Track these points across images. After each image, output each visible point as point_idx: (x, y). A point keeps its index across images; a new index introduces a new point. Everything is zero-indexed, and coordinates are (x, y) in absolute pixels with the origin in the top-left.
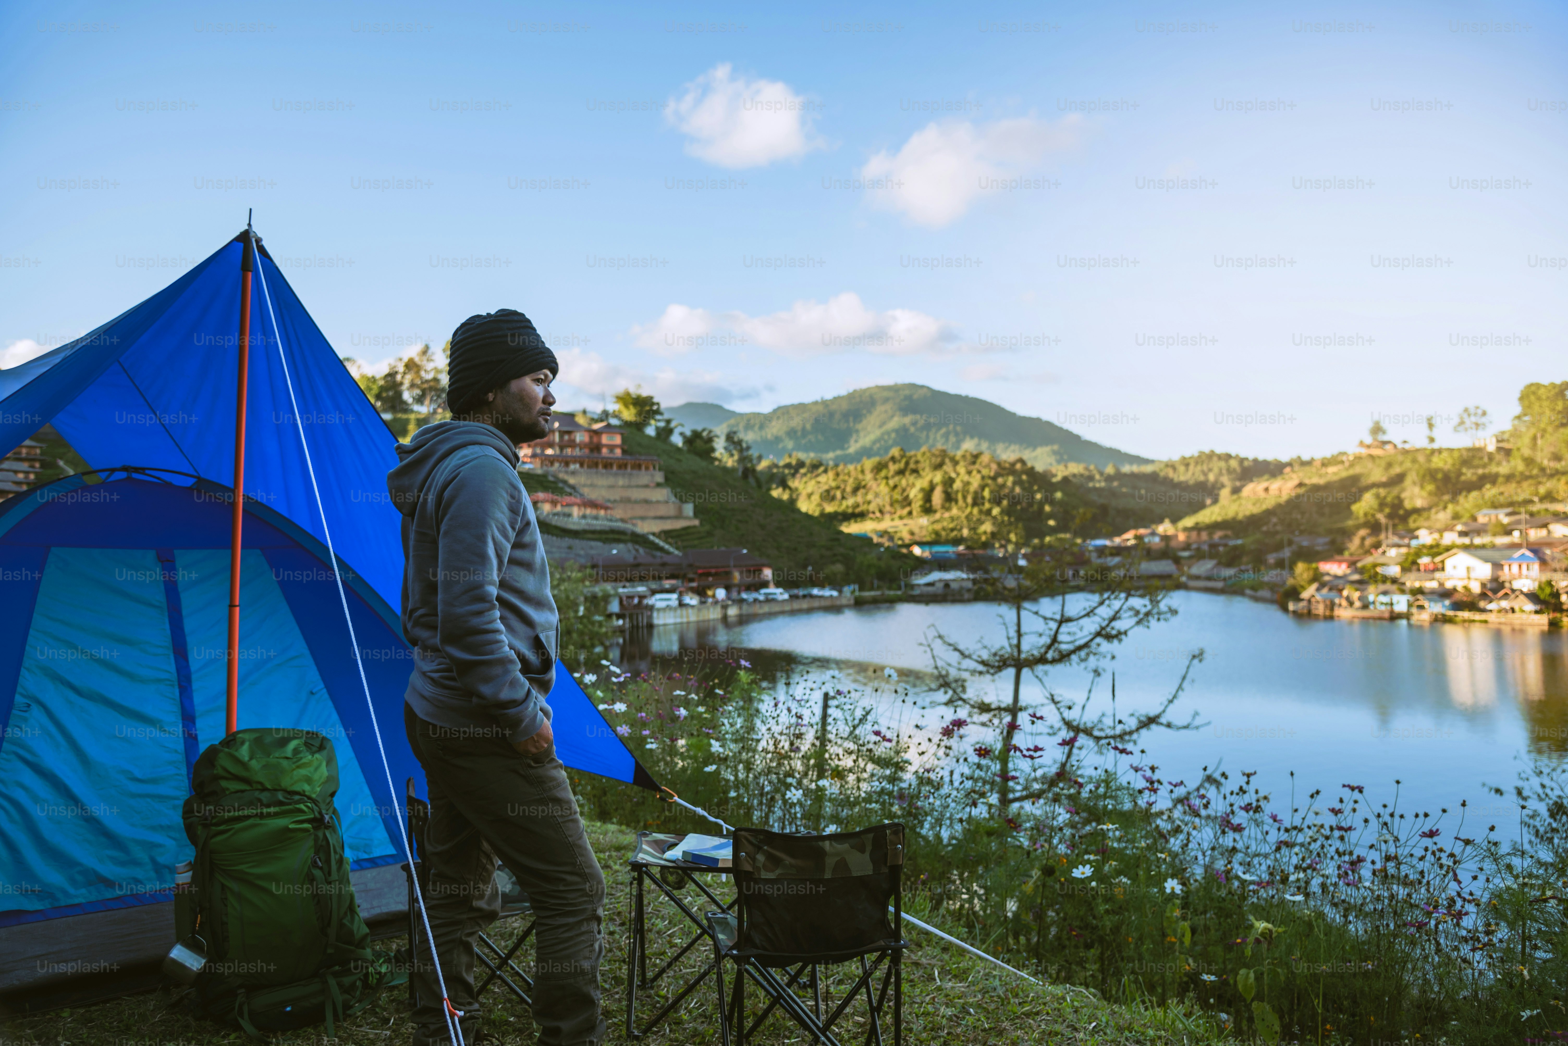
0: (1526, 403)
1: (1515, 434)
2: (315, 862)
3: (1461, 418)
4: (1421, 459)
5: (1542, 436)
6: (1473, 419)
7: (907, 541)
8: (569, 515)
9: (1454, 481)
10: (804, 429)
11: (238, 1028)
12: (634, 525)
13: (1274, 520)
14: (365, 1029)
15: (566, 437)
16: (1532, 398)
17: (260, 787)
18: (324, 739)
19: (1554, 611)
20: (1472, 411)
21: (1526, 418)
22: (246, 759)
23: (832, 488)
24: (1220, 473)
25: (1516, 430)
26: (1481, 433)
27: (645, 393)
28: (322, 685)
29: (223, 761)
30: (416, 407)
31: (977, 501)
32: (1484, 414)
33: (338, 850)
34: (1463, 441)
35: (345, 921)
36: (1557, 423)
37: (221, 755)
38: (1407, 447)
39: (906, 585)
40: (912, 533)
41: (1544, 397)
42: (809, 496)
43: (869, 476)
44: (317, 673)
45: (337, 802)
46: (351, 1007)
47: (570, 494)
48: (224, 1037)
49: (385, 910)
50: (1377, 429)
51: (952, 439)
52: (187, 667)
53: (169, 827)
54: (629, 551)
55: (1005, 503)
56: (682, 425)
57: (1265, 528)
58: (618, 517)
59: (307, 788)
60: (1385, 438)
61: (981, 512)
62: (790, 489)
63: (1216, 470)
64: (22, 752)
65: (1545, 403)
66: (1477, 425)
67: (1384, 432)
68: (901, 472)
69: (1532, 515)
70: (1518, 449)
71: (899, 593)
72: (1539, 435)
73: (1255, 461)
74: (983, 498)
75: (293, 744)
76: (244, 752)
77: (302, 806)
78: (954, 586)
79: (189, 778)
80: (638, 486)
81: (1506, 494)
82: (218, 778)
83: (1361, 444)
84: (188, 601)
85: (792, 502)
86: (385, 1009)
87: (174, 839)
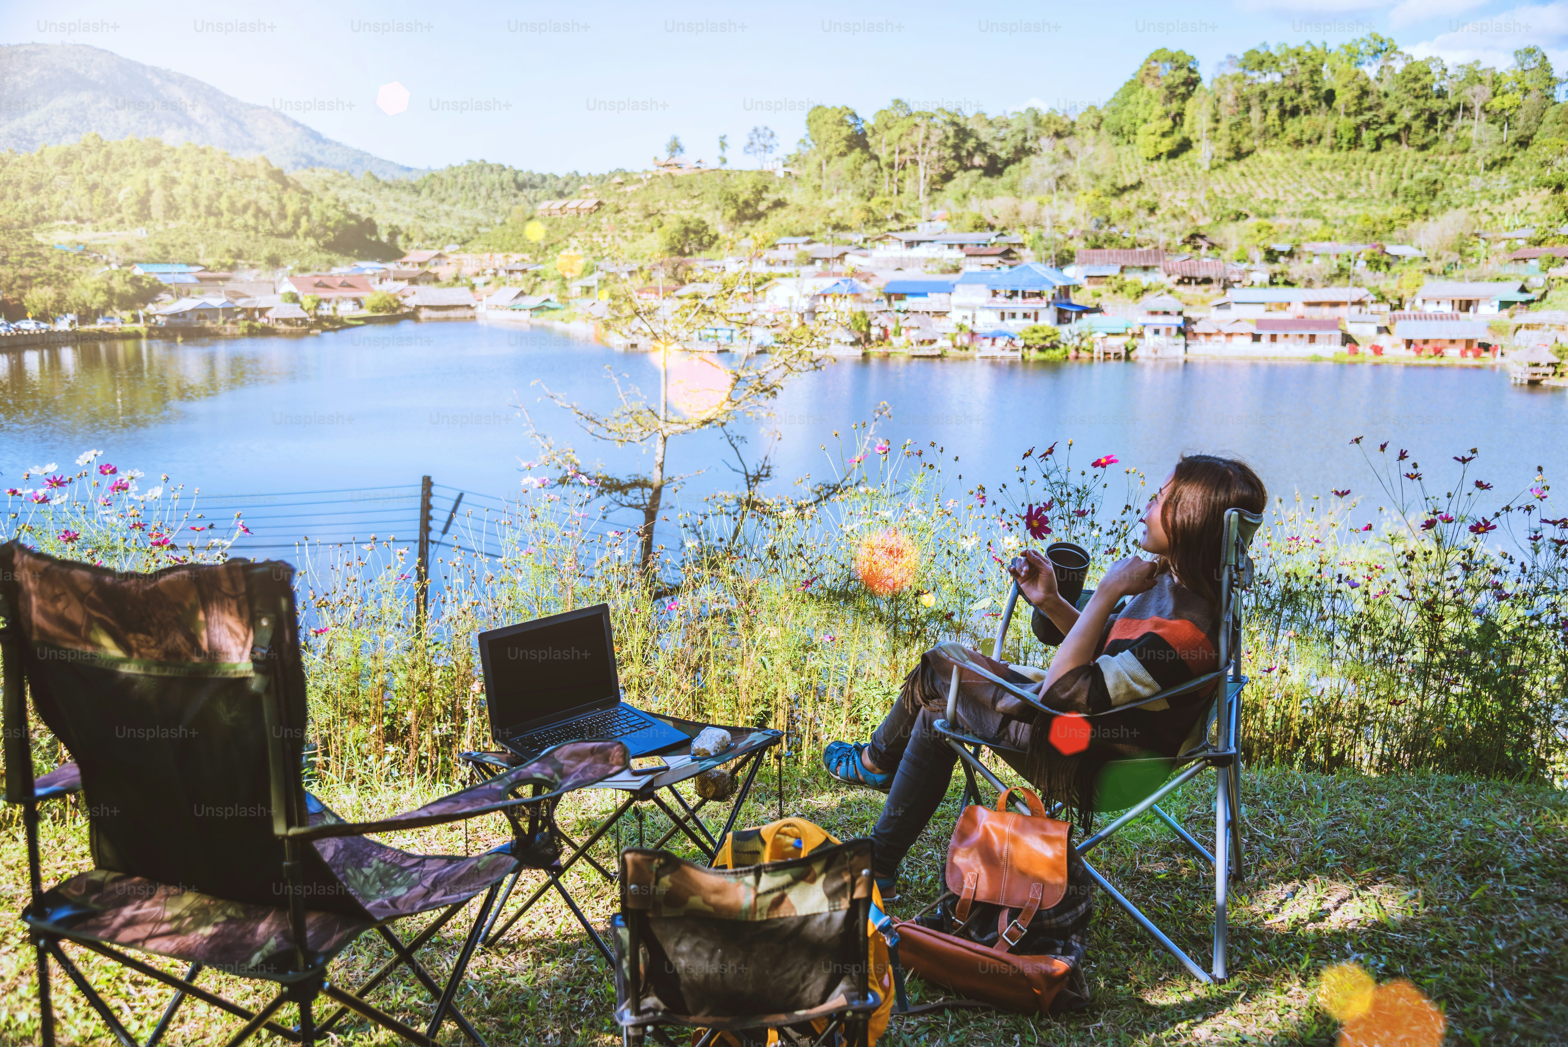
0: (813, 126)
1: (801, 158)
3: (751, 139)
4: (714, 180)
5: (827, 164)
6: (762, 140)
9: (753, 205)
13: (574, 243)
16: (819, 121)
19: (866, 343)
20: (761, 131)
21: (812, 142)
25: (801, 154)
26: (769, 156)
32: (772, 135)
34: (752, 163)
36: (841, 150)
38: (702, 166)
40: (129, 249)
41: (829, 120)
50: (674, 147)
57: (562, 252)
60: (681, 156)
63: (488, 183)
65: (831, 128)
66: (765, 147)
67: (681, 150)
69: (828, 245)
70: (808, 175)
72: (824, 162)
81: (802, 222)
83: (659, 161)
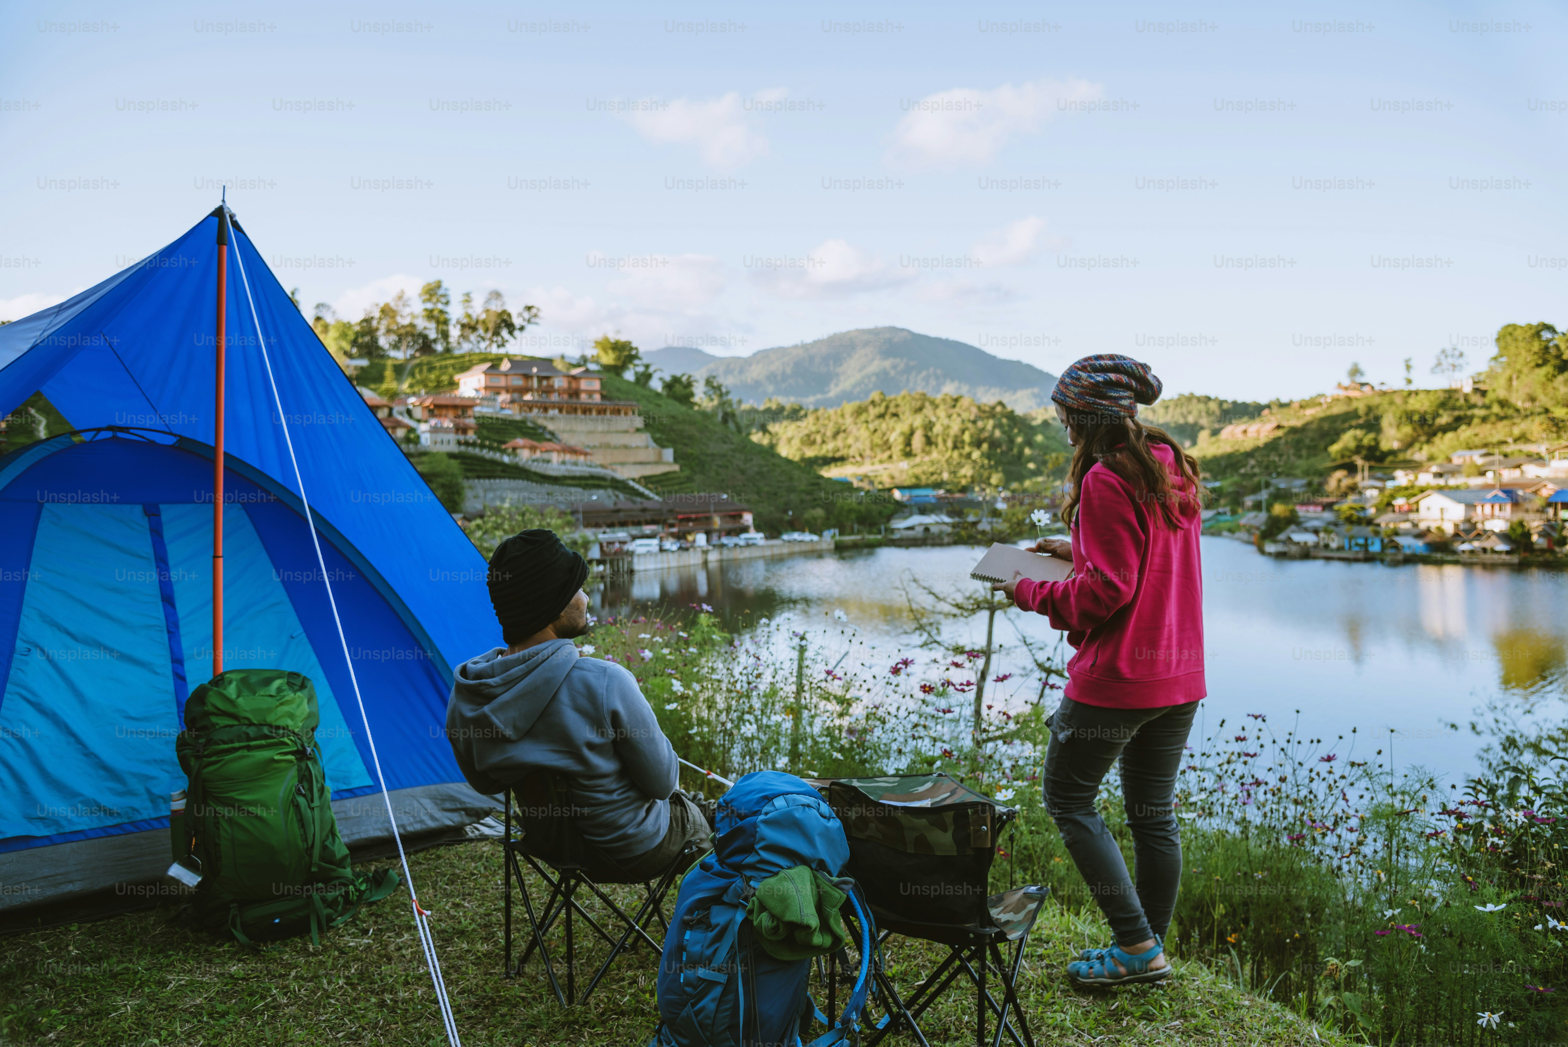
0: (1502, 343)
1: (1492, 375)
2: (299, 790)
3: (1439, 360)
4: (1398, 400)
5: (1518, 377)
6: (1450, 360)
7: (887, 486)
8: (548, 461)
9: (1430, 422)
10: (784, 373)
11: (232, 938)
12: (613, 470)
13: (1252, 462)
14: (347, 938)
15: (545, 383)
16: (1509, 339)
17: (246, 722)
18: (305, 678)
19: (1525, 551)
20: (1449, 352)
21: (1504, 359)
22: (234, 696)
23: (812, 433)
24: (1200, 416)
25: (1492, 370)
26: (1457, 375)
27: (623, 338)
28: (301, 630)
29: (213, 699)
30: (393, 353)
31: (957, 445)
32: (1461, 355)
33: (320, 779)
34: (1440, 383)
35: (327, 843)
36: (1533, 364)
37: (211, 693)
38: (1384, 388)
39: (886, 530)
40: (892, 478)
41: (1520, 338)
42: (789, 440)
43: (849, 420)
44: (296, 618)
45: (318, 735)
46: (334, 920)
47: (549, 440)
48: (219, 946)
49: (364, 836)
50: (1355, 371)
51: (933, 382)
52: (175, 614)
53: (162, 761)
54: (609, 497)
55: (985, 446)
56: (661, 370)
57: (1242, 471)
58: (598, 462)
59: (290, 723)
60: (1363, 380)
61: (961, 455)
62: (770, 433)
63: (1195, 413)
64: (25, 693)
65: (1522, 344)
66: (1454, 366)
67: (1362, 374)
68: (881, 416)
69: (1506, 456)
70: (1494, 390)
71: (879, 537)
72: (1514, 376)
73: (1235, 403)
74: (963, 442)
75: (277, 683)
76: (231, 691)
77: (286, 740)
78: (934, 530)
79: (180, 717)
80: (617, 432)
81: (1481, 436)
82: (209, 714)
83: (1340, 386)
84: (174, 552)
85: (772, 446)
86: (365, 922)
87: (168, 772)
